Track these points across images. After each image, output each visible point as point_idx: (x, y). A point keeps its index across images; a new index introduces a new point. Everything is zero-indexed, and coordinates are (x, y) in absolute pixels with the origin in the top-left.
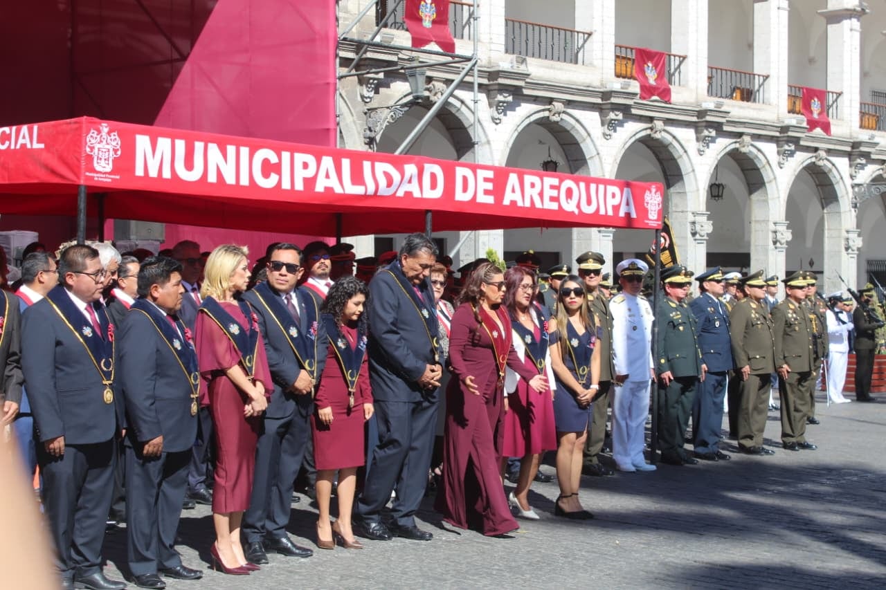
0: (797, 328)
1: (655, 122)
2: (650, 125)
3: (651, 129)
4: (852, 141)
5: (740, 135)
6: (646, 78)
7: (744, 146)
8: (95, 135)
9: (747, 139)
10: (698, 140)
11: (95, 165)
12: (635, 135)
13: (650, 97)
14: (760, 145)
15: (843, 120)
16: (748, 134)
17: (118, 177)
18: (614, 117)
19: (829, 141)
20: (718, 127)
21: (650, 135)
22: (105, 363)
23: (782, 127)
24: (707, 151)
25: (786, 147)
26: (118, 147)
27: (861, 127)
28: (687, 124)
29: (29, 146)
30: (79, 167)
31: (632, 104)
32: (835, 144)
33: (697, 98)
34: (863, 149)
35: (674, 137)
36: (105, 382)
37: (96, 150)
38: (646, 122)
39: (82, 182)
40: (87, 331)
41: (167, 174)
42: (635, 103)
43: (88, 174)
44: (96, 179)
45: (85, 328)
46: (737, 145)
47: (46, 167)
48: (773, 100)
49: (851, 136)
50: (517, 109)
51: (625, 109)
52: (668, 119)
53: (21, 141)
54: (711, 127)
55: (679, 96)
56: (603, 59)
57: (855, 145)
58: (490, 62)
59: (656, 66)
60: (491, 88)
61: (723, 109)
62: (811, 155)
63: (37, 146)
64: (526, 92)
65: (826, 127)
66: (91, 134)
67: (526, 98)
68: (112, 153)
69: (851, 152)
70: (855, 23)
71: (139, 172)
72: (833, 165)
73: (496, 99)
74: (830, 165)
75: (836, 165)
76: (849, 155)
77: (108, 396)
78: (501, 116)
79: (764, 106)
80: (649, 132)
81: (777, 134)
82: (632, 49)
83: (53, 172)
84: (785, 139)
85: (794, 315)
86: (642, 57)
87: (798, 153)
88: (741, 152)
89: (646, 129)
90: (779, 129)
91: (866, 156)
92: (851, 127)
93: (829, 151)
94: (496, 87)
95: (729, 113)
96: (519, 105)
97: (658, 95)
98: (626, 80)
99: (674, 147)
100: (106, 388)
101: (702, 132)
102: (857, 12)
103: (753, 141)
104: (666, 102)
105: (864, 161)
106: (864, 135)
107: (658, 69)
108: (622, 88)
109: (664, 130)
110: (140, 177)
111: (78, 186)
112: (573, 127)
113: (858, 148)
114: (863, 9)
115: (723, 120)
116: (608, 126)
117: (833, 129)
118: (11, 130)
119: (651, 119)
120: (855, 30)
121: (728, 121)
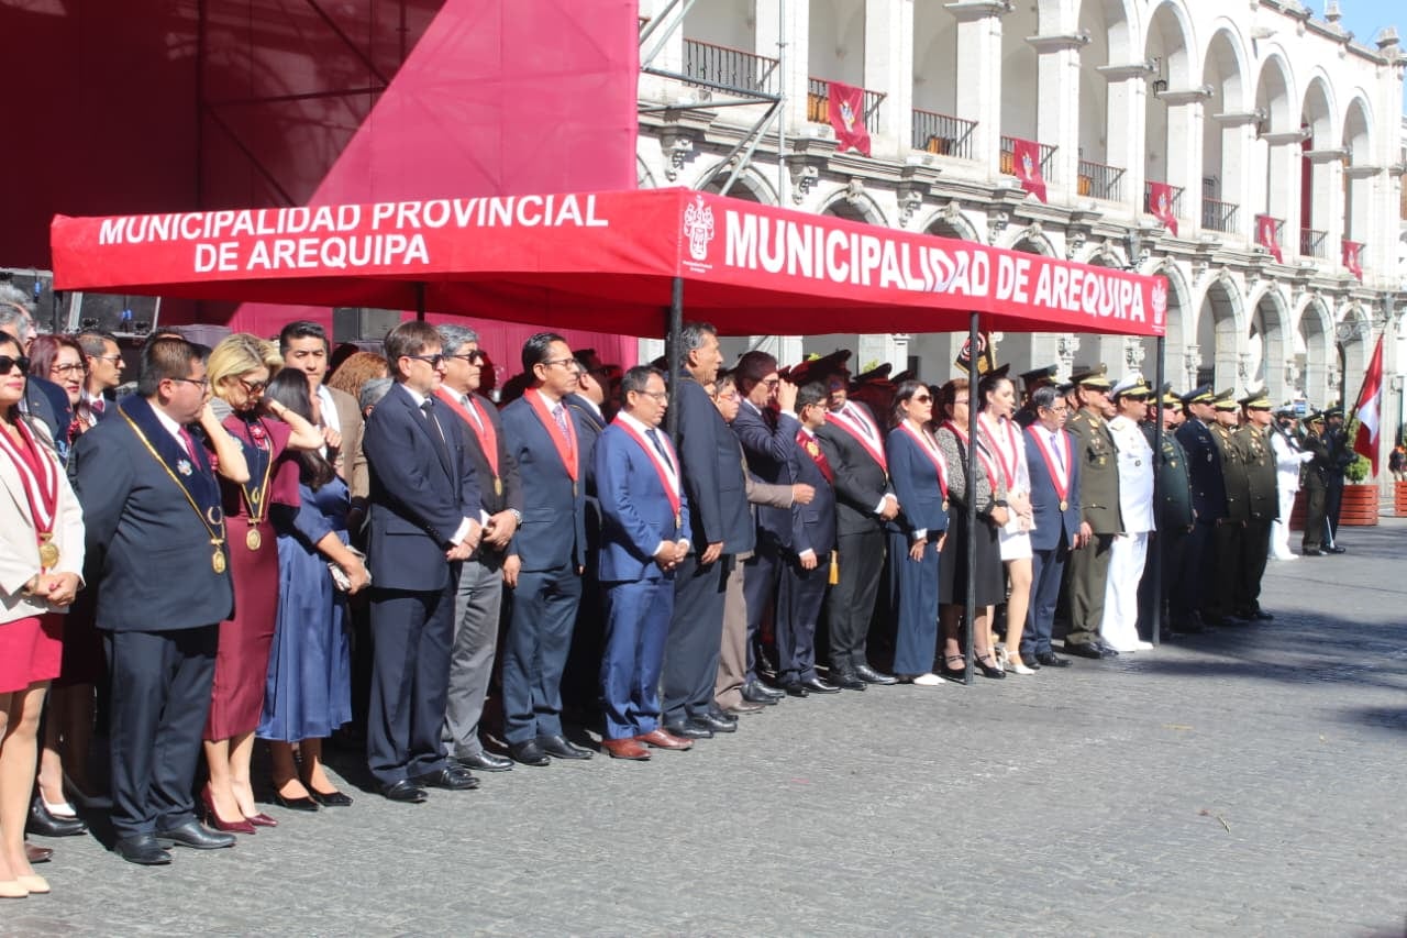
0: (1262, 463)
1: (853, 181)
2: (846, 186)
3: (848, 190)
4: (1071, 210)
5: (947, 200)
6: (842, 122)
7: (952, 216)
8: (691, 211)
9: (955, 205)
10: (900, 205)
11: (692, 251)
12: (829, 199)
13: (847, 148)
14: (969, 214)
15: (1058, 183)
16: (956, 200)
17: (710, 267)
18: (808, 174)
19: (1047, 211)
20: (924, 188)
21: (845, 199)
22: (213, 513)
23: (995, 191)
24: (910, 220)
25: (999, 218)
26: (712, 227)
27: (1080, 193)
28: (888, 185)
29: (579, 222)
30: (674, 253)
31: (831, 156)
32: (1052, 215)
33: (899, 150)
34: (1085, 221)
35: (873, 202)
36: (214, 541)
37: (693, 230)
38: (842, 181)
39: (679, 273)
40: (185, 467)
41: (753, 265)
42: (835, 156)
43: (685, 262)
44: (692, 269)
45: (181, 462)
46: (943, 215)
47: (614, 252)
48: (983, 156)
49: (1068, 204)
50: (696, 159)
51: (821, 163)
52: (868, 178)
53: (563, 215)
54: (918, 190)
55: (881, 148)
56: (794, 96)
57: (1075, 216)
58: (665, 97)
59: (853, 106)
60: (666, 131)
61: (932, 166)
62: (1024, 228)
63: (591, 222)
64: (708, 138)
65: (1041, 192)
66: (689, 210)
67: (707, 146)
68: (706, 234)
69: (1070, 225)
70: (1073, 55)
71: (729, 261)
72: (1048, 242)
73: (673, 147)
74: (1044, 243)
75: (1052, 241)
76: (1066, 229)
77: (219, 562)
78: (677, 170)
79: (971, 163)
80: (844, 194)
81: (989, 200)
82: (824, 83)
83: (625, 258)
84: (998, 206)
85: (1259, 446)
86: (836, 92)
87: (1010, 226)
88: (947, 224)
89: (841, 191)
90: (991, 194)
91: (1086, 230)
92: (1068, 192)
93: (1045, 224)
94: (674, 131)
95: (939, 171)
96: (699, 154)
97: (856, 146)
98: (824, 125)
99: (873, 215)
100: (216, 551)
101: (906, 195)
102: (1079, 41)
103: (962, 208)
104: (864, 156)
105: (1083, 238)
106: (1084, 204)
107: (856, 110)
108: (820, 135)
109: (864, 194)
110: (729, 267)
111: (673, 279)
112: (759, 187)
113: (1079, 219)
114: (1084, 38)
115: (932, 181)
116: (801, 185)
117: (1049, 195)
118: (544, 201)
119: (848, 178)
120: (1075, 65)
121: (938, 182)
